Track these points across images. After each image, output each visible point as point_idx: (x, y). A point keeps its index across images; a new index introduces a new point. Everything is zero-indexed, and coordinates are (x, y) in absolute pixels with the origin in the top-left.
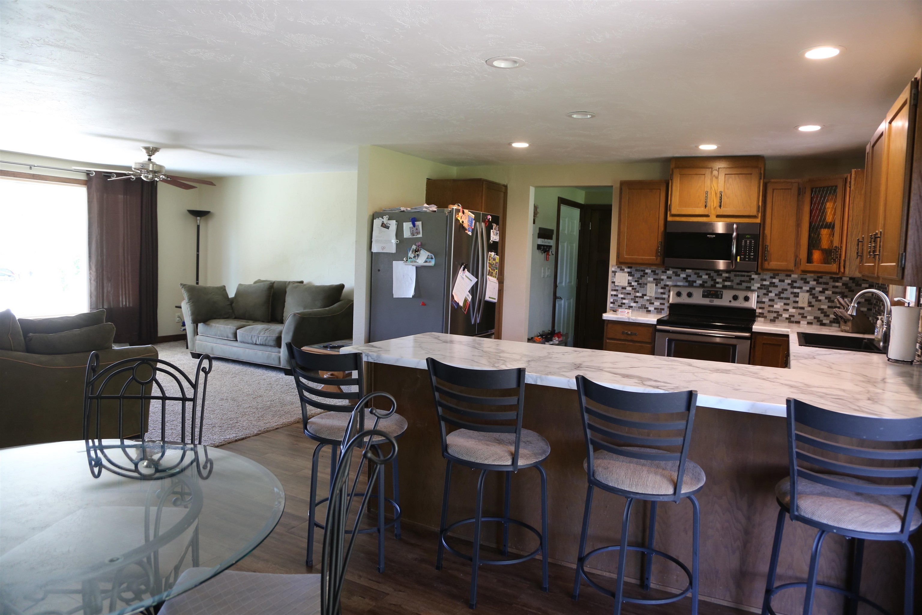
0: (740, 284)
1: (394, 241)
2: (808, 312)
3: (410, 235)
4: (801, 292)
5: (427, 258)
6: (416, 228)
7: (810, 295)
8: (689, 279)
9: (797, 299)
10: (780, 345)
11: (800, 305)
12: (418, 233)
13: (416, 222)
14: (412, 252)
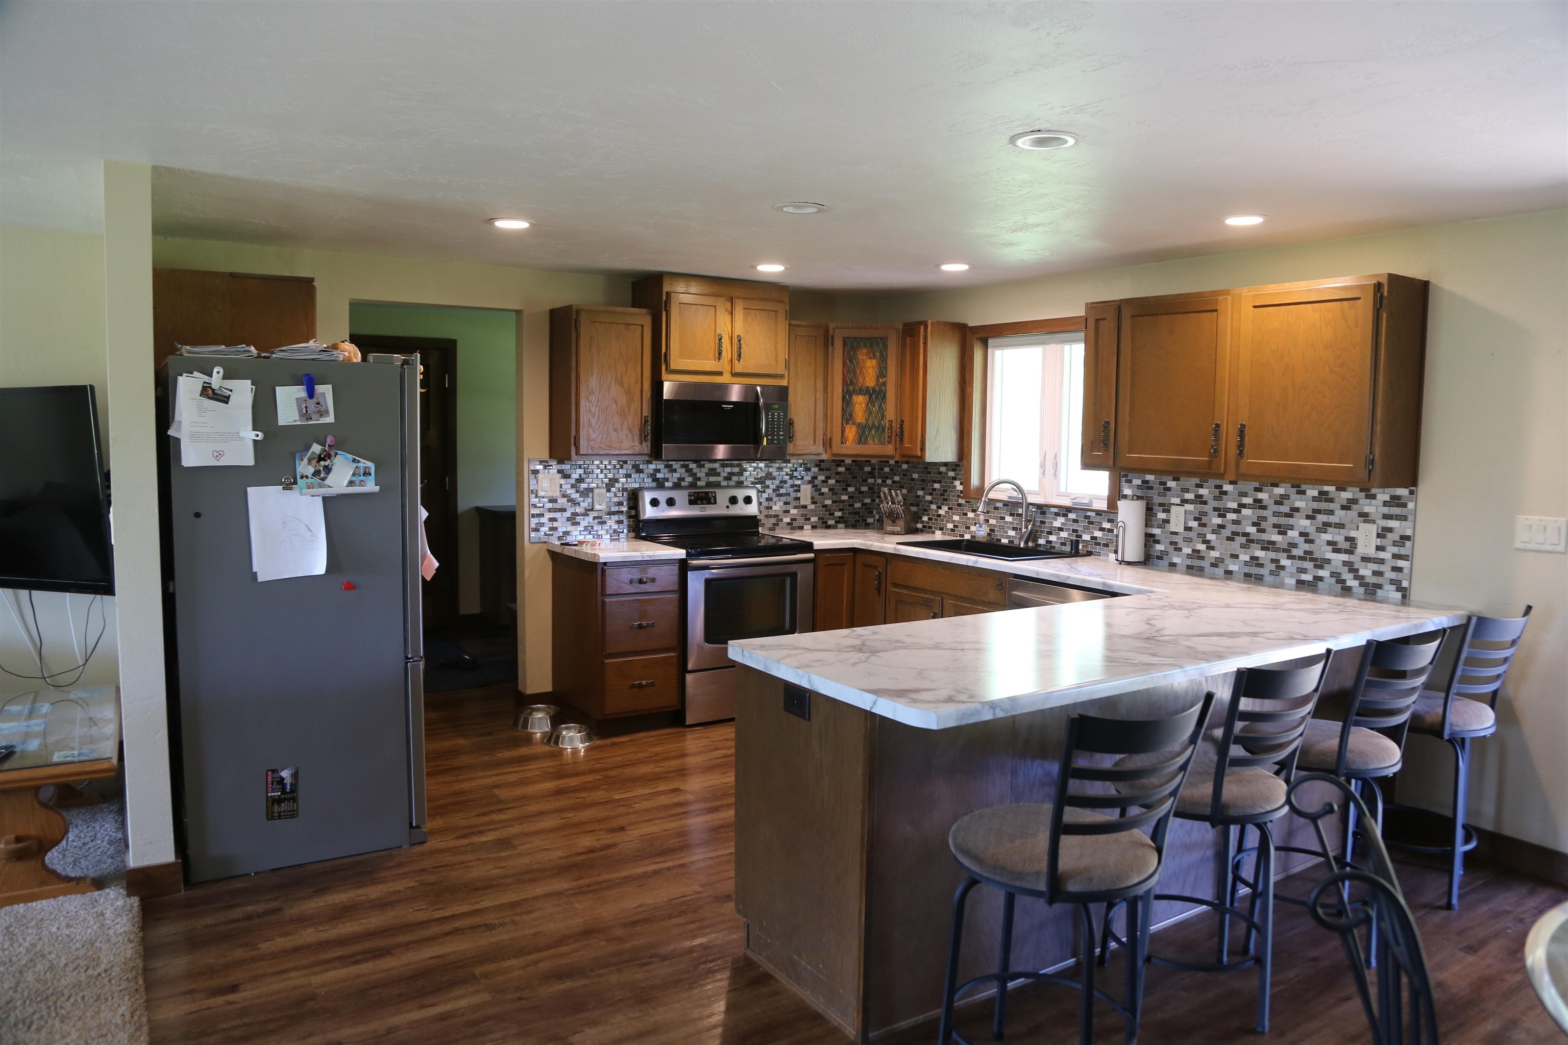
0: (728, 478)
1: (250, 435)
2: (813, 511)
3: (298, 418)
4: (802, 484)
5: (354, 475)
6: (315, 400)
7: (813, 487)
8: (659, 476)
9: (799, 495)
10: (843, 564)
11: (803, 503)
12: (323, 413)
13: (316, 387)
14: (310, 460)
